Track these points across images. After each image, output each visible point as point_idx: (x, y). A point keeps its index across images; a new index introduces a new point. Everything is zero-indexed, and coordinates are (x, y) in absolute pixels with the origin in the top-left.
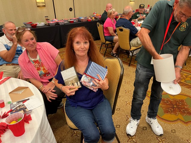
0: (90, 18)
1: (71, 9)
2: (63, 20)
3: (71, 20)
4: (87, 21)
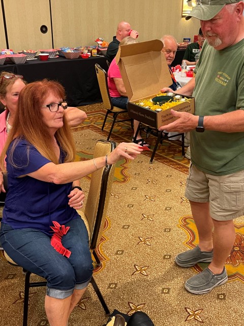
0: (86, 52)
1: (44, 29)
2: (23, 53)
3: (42, 52)
4: (80, 57)
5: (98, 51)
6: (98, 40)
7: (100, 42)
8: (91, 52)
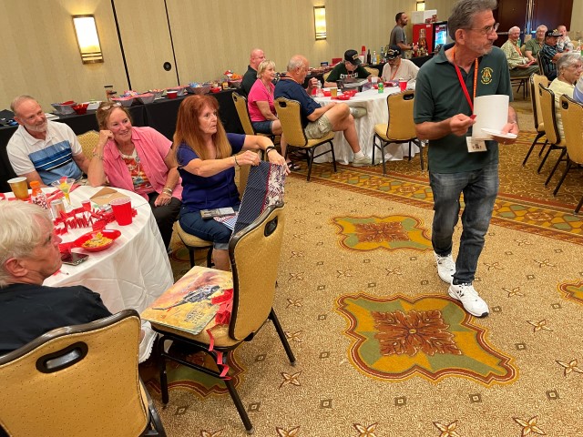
0: (216, 86)
1: (168, 66)
2: (149, 92)
3: (169, 90)
4: (211, 91)
5: (230, 84)
6: (227, 73)
7: (230, 75)
8: (222, 86)
